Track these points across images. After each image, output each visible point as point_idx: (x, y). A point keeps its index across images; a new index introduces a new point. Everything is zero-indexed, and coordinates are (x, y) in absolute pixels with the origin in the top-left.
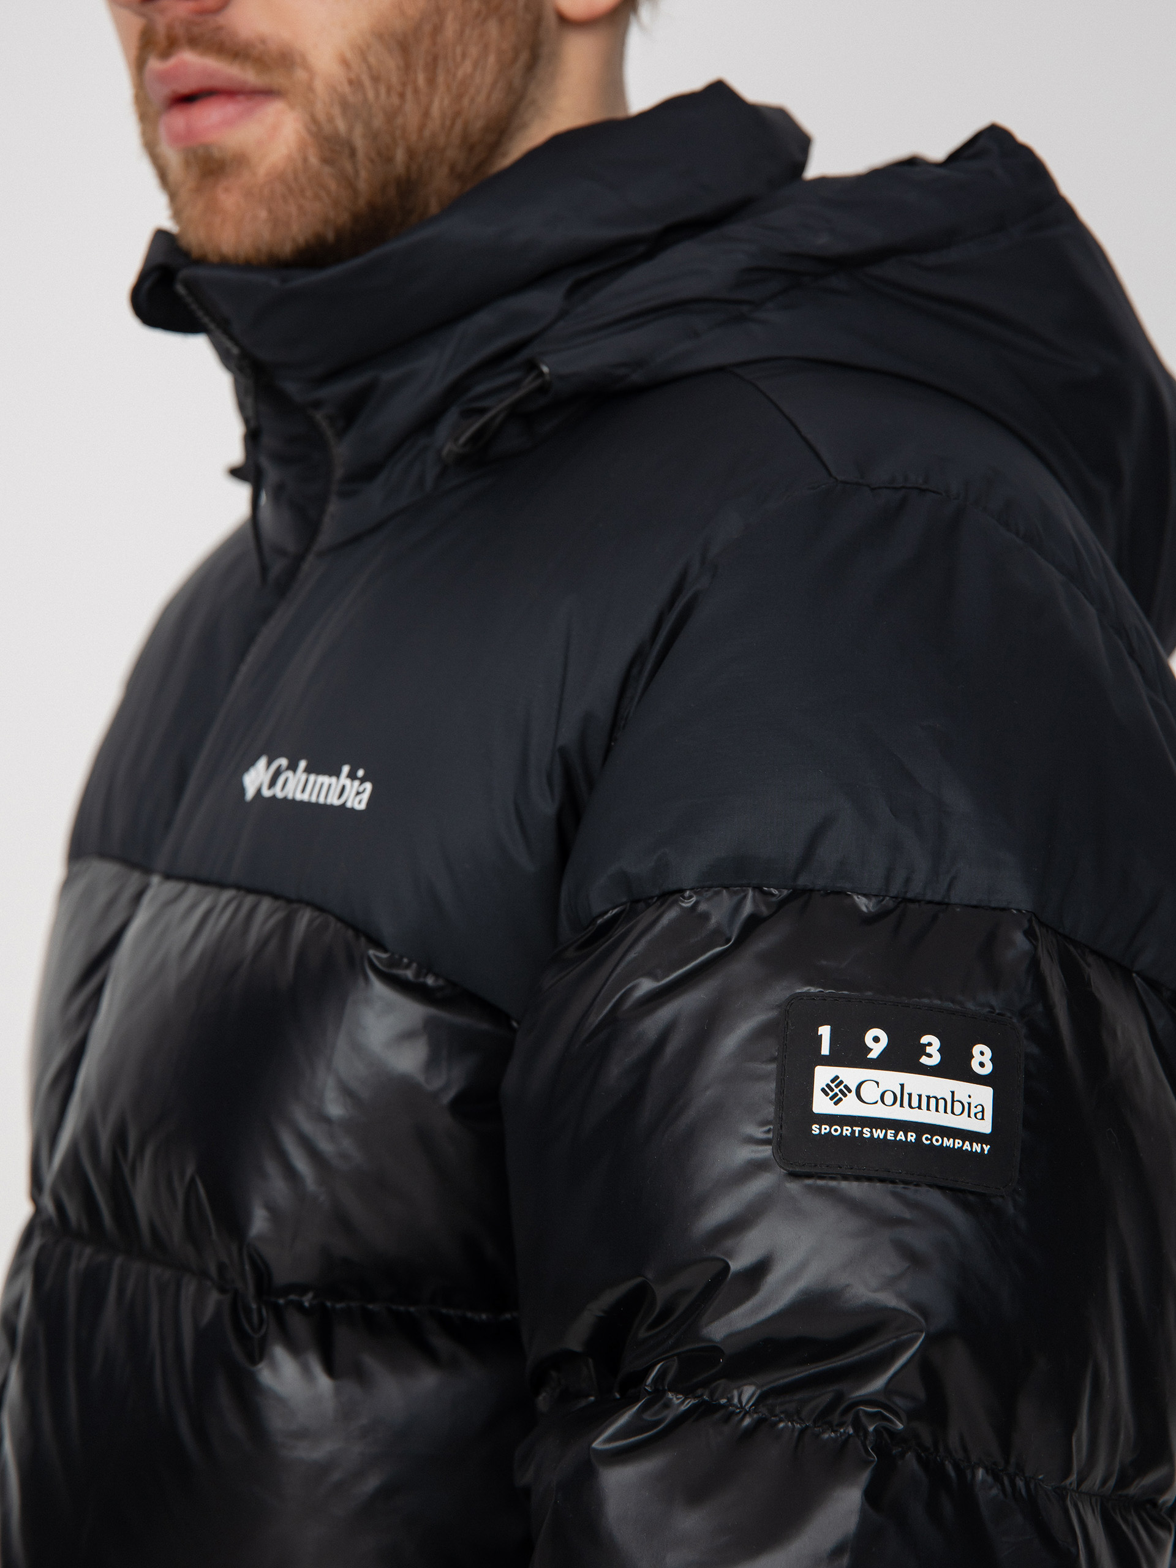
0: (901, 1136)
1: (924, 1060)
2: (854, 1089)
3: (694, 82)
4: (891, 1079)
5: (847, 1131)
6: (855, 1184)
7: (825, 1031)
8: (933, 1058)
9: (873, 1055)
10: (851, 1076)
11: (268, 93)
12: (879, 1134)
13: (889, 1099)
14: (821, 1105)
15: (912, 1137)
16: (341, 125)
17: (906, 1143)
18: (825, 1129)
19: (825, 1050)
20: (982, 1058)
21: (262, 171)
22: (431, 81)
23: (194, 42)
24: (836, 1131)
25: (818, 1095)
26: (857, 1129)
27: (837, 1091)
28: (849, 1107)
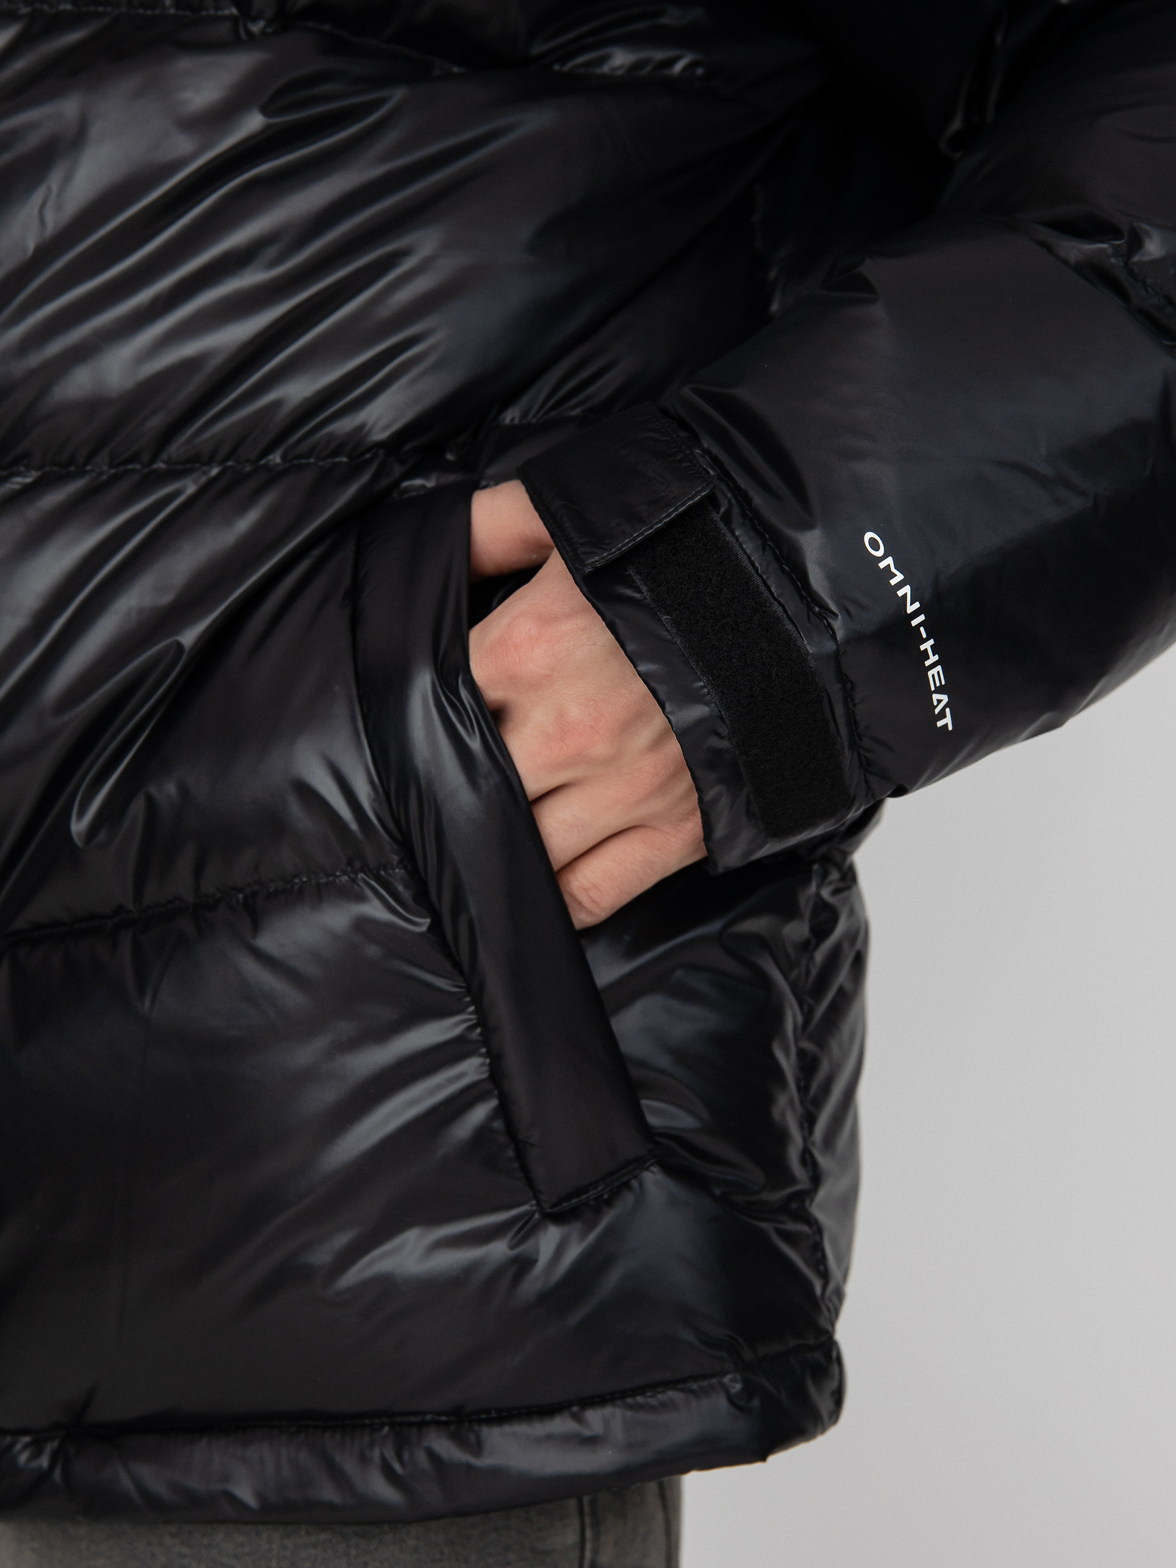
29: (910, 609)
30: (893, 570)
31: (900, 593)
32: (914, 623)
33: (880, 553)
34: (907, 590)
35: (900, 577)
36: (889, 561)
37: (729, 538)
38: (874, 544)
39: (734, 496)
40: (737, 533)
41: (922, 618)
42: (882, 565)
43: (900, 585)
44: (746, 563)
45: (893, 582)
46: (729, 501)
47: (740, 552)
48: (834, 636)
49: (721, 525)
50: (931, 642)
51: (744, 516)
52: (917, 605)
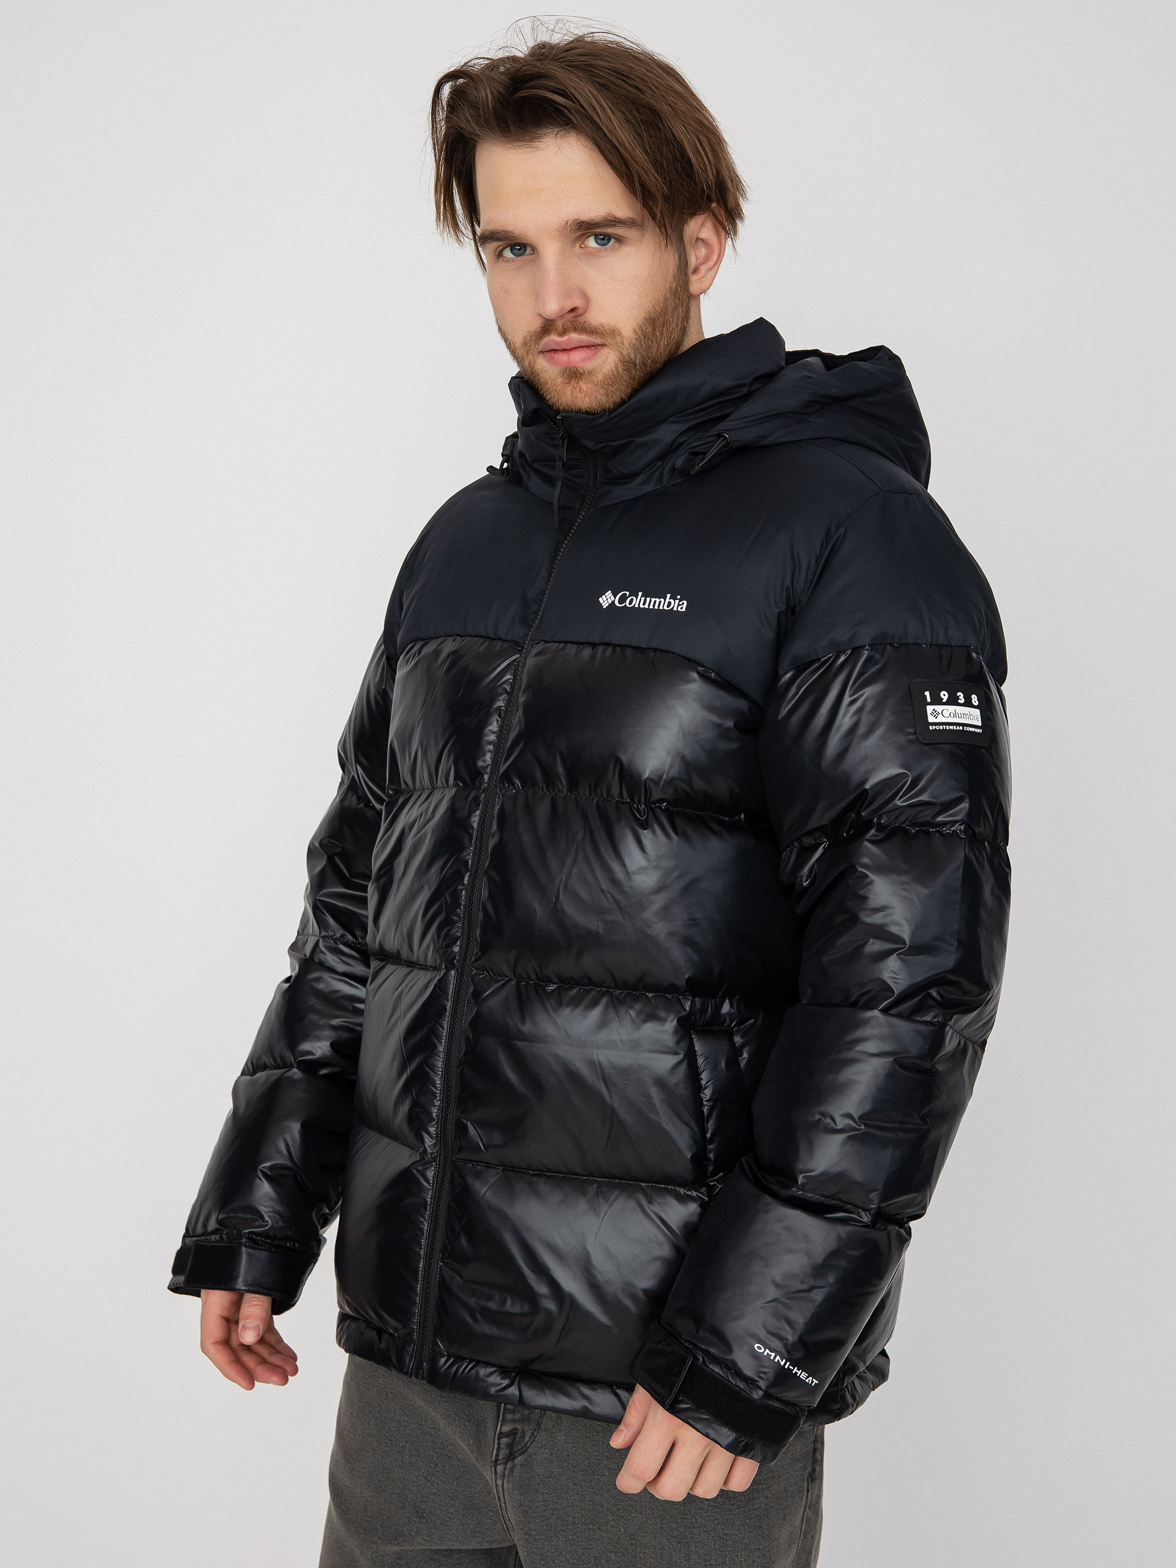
0: (958, 728)
1: (959, 701)
2: (940, 713)
3: (750, 320)
4: (952, 708)
5: (941, 727)
6: (946, 745)
7: (927, 693)
8: (962, 701)
9: (944, 701)
10: (939, 708)
11: (603, 345)
12: (951, 727)
13: (952, 715)
14: (931, 719)
15: (961, 728)
16: (632, 356)
17: (960, 730)
18: (934, 727)
19: (929, 700)
20: (975, 699)
21: (600, 377)
22: (662, 334)
23: (575, 329)
24: (937, 727)
25: (929, 716)
26: (944, 727)
27: (935, 714)
28: (940, 719)
29: (782, 1364)
30: (770, 1353)
31: (776, 1360)
32: (786, 1367)
33: (763, 1350)
34: (778, 1358)
35: (773, 1354)
36: (767, 1351)
37: (708, 1370)
38: (759, 1348)
39: (702, 1353)
40: (710, 1367)
41: (788, 1363)
42: (765, 1354)
43: (775, 1357)
44: (719, 1377)
45: (772, 1358)
46: (702, 1356)
47: (715, 1374)
48: (761, 1389)
49: (704, 1366)
50: (796, 1368)
51: (709, 1359)
52: (784, 1361)
